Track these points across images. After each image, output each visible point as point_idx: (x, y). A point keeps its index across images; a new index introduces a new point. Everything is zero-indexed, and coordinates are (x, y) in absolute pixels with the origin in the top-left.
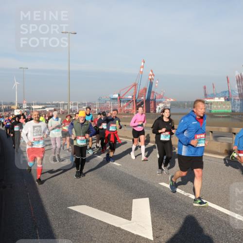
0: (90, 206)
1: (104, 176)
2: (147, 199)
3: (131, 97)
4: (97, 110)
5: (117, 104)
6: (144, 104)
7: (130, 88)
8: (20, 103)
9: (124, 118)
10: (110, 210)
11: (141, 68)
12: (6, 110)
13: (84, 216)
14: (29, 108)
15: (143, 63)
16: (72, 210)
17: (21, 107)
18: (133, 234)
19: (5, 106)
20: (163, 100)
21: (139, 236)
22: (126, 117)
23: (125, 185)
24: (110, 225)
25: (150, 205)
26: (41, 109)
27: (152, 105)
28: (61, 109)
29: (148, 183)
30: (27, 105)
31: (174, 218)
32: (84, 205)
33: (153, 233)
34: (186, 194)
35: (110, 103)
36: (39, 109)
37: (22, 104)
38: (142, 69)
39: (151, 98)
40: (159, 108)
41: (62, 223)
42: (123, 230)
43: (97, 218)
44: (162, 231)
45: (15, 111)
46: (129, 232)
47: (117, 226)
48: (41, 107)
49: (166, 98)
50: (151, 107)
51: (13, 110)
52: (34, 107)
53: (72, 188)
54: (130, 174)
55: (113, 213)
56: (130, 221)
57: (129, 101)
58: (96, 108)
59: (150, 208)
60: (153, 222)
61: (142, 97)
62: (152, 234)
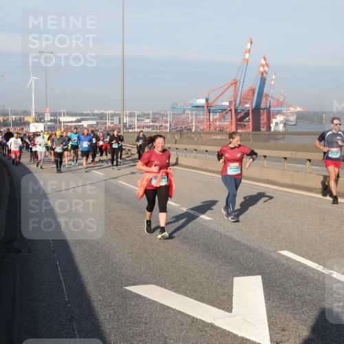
0: (161, 286)
1: (184, 238)
2: (259, 278)
3: (227, 104)
4: (168, 125)
5: (202, 116)
6: (250, 117)
7: (226, 87)
8: (40, 111)
9: (215, 139)
10: (195, 294)
11: (246, 52)
12: (15, 124)
13: (153, 303)
14: (55, 121)
15: (249, 44)
16: (132, 292)
17: (40, 119)
18: (236, 336)
19: (14, 117)
20: (284, 109)
21: (246, 340)
22: (219, 137)
23: (221, 253)
24: (197, 319)
25: (264, 289)
26: (75, 122)
27: (264, 118)
28: (109, 124)
29: (260, 250)
30: (51, 115)
31: (306, 311)
32: (152, 284)
33: (271, 335)
34: (326, 271)
35: (192, 114)
36: (71, 122)
37: (43, 114)
38: (247, 54)
39: (263, 106)
40: (277, 124)
41: (115, 313)
42: (218, 328)
43: (174, 307)
44: (286, 332)
45: (31, 125)
46: (230, 333)
47: (209, 321)
48: (74, 119)
49: (289, 106)
50: (262, 122)
51: (28, 124)
52: (62, 119)
53: (130, 255)
54: (228, 234)
55: (202, 300)
56: (230, 314)
57: (223, 110)
58: (167, 122)
59: (264, 292)
60: (269, 317)
61: (247, 103)
62: (269, 337)
